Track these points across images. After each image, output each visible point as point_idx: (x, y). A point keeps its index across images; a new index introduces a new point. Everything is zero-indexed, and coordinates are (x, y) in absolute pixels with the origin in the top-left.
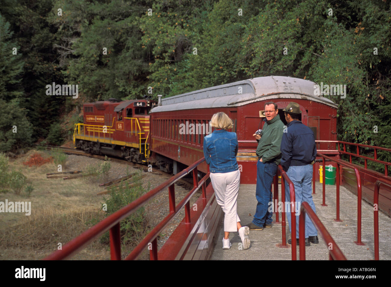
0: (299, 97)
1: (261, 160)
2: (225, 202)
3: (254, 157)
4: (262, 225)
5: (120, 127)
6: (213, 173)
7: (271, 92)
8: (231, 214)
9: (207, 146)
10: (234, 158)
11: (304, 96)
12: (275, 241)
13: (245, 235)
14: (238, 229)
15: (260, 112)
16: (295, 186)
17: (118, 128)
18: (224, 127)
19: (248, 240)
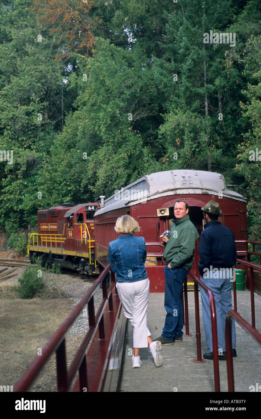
0: (199, 192)
1: (169, 266)
2: (134, 315)
3: (153, 262)
4: (171, 339)
5: (70, 234)
6: (119, 282)
7: (166, 189)
8: (140, 328)
9: (113, 253)
10: (142, 265)
11: (205, 191)
12: (189, 356)
13: (157, 351)
14: (149, 345)
15: (158, 210)
16: (214, 294)
17: (69, 237)
18: (130, 231)
19: (160, 356)
